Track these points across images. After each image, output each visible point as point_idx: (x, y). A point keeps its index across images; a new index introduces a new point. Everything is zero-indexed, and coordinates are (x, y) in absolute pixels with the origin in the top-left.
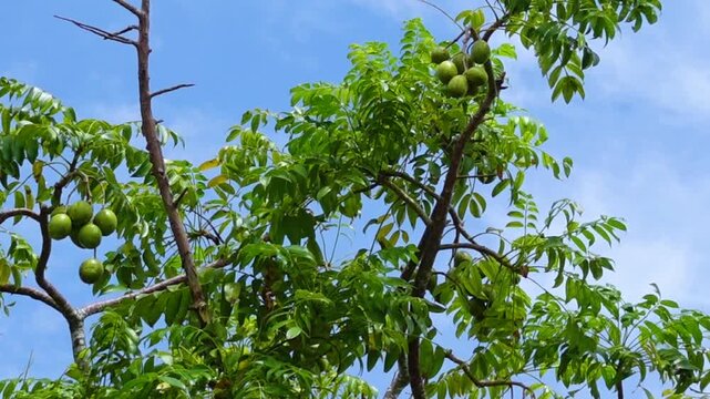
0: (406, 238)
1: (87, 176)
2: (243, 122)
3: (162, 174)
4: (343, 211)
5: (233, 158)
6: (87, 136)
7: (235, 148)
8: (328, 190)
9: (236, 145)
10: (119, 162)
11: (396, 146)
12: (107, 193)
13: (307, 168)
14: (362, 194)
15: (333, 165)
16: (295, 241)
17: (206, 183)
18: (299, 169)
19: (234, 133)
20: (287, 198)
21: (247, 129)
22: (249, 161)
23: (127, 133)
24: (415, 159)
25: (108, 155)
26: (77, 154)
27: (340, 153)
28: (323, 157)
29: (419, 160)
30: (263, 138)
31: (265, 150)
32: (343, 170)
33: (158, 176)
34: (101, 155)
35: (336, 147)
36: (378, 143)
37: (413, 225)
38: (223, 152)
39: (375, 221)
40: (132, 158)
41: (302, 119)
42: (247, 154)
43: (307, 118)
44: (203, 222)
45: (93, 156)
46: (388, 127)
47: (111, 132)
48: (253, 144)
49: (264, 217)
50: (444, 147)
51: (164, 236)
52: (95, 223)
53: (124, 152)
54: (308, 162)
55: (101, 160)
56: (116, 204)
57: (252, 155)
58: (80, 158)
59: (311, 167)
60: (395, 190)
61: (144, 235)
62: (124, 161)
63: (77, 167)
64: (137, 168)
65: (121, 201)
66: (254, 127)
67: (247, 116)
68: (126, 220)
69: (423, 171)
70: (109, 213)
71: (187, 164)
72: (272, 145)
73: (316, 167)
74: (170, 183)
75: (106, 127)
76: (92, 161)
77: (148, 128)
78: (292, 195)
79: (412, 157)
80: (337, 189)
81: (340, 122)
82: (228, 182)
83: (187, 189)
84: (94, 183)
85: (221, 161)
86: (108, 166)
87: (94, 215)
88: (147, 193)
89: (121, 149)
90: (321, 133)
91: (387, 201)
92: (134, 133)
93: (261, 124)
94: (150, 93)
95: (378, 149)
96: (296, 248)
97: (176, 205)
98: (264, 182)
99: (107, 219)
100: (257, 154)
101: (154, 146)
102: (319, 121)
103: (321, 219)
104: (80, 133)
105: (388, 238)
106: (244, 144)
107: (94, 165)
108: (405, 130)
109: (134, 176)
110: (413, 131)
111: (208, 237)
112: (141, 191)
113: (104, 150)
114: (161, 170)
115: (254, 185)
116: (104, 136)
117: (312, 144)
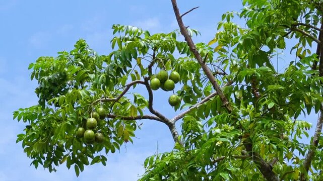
0: (309, 52)
1: (161, 59)
2: (223, 19)
3: (195, 50)
4: (279, 47)
5: (222, 36)
6: (157, 41)
7: (222, 32)
8: (270, 38)
9: (222, 30)
10: (174, 50)
11: (296, 12)
12: (172, 64)
13: (258, 31)
14: (284, 37)
15: (270, 27)
16: (261, 65)
17: (213, 50)
18: (255, 33)
19: (220, 25)
20: (253, 47)
21: (225, 22)
22: (230, 36)
23: (174, 36)
24: (306, 15)
25: (168, 48)
26: (154, 50)
27: (271, 21)
28: (264, 25)
29: (307, 16)
30: (233, 24)
31: (236, 29)
32: (275, 28)
33: (193, 51)
34: (165, 48)
35: (269, 19)
36: (287, 12)
37: (311, 45)
38: (217, 35)
39: (294, 48)
40: (179, 46)
41: (251, 10)
42: (228, 33)
43: (253, 9)
44: (216, 68)
45: (162, 50)
46: (290, 4)
47: (167, 37)
48: (229, 28)
49: (244, 58)
50: (317, 7)
51: (200, 78)
52: (170, 79)
53: (175, 44)
54: (258, 28)
55: (166, 51)
56: (177, 68)
57: (230, 33)
58: (156, 52)
59: (260, 30)
60: (300, 31)
61: (193, 79)
62: (176, 48)
63: (156, 56)
64: (182, 50)
65: (179, 67)
66: (228, 20)
67: (224, 16)
68: (183, 75)
69: (309, 21)
70: (175, 73)
71: (203, 44)
72: (238, 26)
73: (262, 30)
74: (199, 53)
75: (164, 36)
76: (162, 52)
77: (183, 31)
78: (255, 45)
79: (304, 15)
80: (274, 37)
81: (268, 7)
82: (222, 47)
83: (207, 54)
84: (165, 61)
85: (217, 39)
86: (169, 52)
87: (169, 75)
88: (188, 60)
89: (173, 43)
90: (261, 14)
91: (297, 37)
92: (177, 35)
93: (231, 18)
94: (181, 15)
95: (288, 15)
96: (262, 68)
97: (204, 62)
98: (241, 42)
99: (175, 76)
100: (232, 32)
101: (188, 38)
102: (259, 9)
103: (270, 52)
104: (154, 41)
105: (301, 53)
106: (225, 29)
107: (163, 54)
108: (298, 4)
109: (182, 54)
110: (301, 3)
111: (220, 74)
112: (185, 61)
113: (166, 46)
114: (194, 48)
115: (237, 45)
116: (165, 39)
117: (258, 20)
